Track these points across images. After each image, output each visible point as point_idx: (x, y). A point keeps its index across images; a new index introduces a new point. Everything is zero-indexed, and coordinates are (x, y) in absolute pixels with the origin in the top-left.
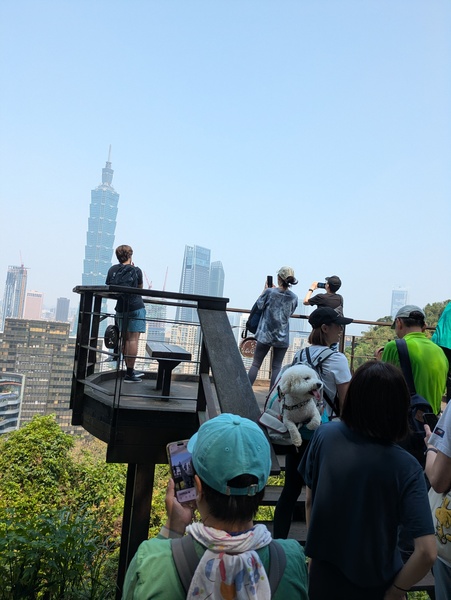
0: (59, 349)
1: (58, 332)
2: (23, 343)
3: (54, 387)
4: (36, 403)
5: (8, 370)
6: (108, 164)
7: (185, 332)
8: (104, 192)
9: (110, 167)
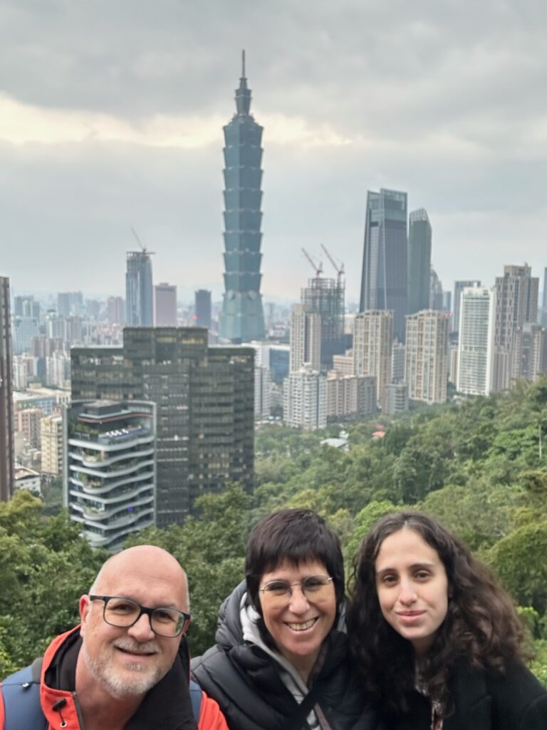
0: (197, 364)
1: (193, 341)
2: (149, 359)
3: (197, 415)
4: (176, 438)
5: (135, 397)
6: (243, 81)
7: (375, 323)
8: (242, 126)
9: (246, 86)
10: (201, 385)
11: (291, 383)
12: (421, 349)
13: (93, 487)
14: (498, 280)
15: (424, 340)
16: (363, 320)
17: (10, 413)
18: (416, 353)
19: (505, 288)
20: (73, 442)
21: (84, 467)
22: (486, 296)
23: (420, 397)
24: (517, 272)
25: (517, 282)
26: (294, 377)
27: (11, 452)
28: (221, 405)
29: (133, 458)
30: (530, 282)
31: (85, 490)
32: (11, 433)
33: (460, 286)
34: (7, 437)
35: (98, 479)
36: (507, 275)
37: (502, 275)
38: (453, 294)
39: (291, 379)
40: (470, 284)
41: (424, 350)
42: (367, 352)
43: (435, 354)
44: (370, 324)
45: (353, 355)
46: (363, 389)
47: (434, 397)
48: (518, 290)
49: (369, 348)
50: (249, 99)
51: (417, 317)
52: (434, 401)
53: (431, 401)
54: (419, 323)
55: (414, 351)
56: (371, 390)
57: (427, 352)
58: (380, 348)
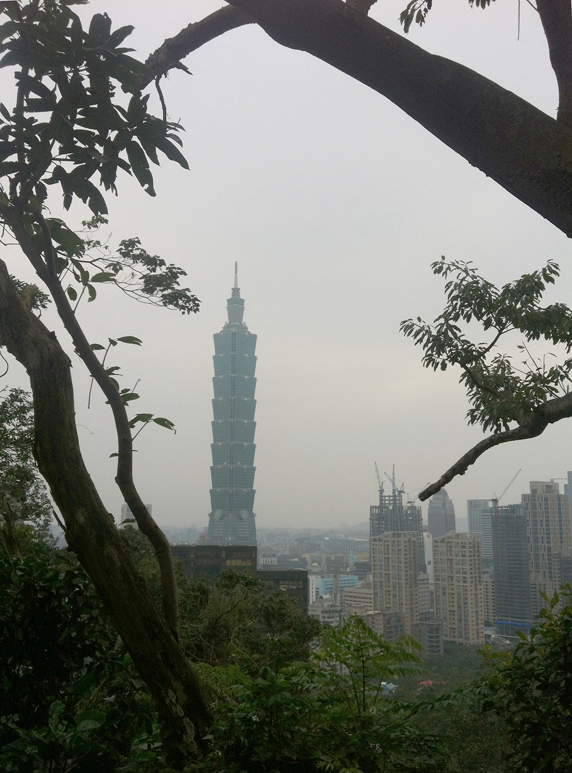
6: (236, 291)
7: (396, 547)
8: (234, 335)
9: (239, 295)
12: (452, 578)
14: (524, 496)
15: (454, 566)
16: (381, 543)
18: (446, 583)
19: (534, 506)
23: (454, 637)
24: (545, 489)
25: (546, 499)
30: (559, 500)
36: (534, 491)
37: (528, 491)
41: (455, 579)
42: (389, 582)
43: (468, 584)
44: (390, 547)
45: (373, 586)
46: (390, 627)
47: (471, 637)
48: (548, 508)
49: (391, 577)
50: (243, 309)
51: (443, 539)
52: (471, 642)
53: (468, 642)
54: (448, 547)
55: (444, 580)
56: (399, 629)
57: (459, 581)
58: (403, 577)
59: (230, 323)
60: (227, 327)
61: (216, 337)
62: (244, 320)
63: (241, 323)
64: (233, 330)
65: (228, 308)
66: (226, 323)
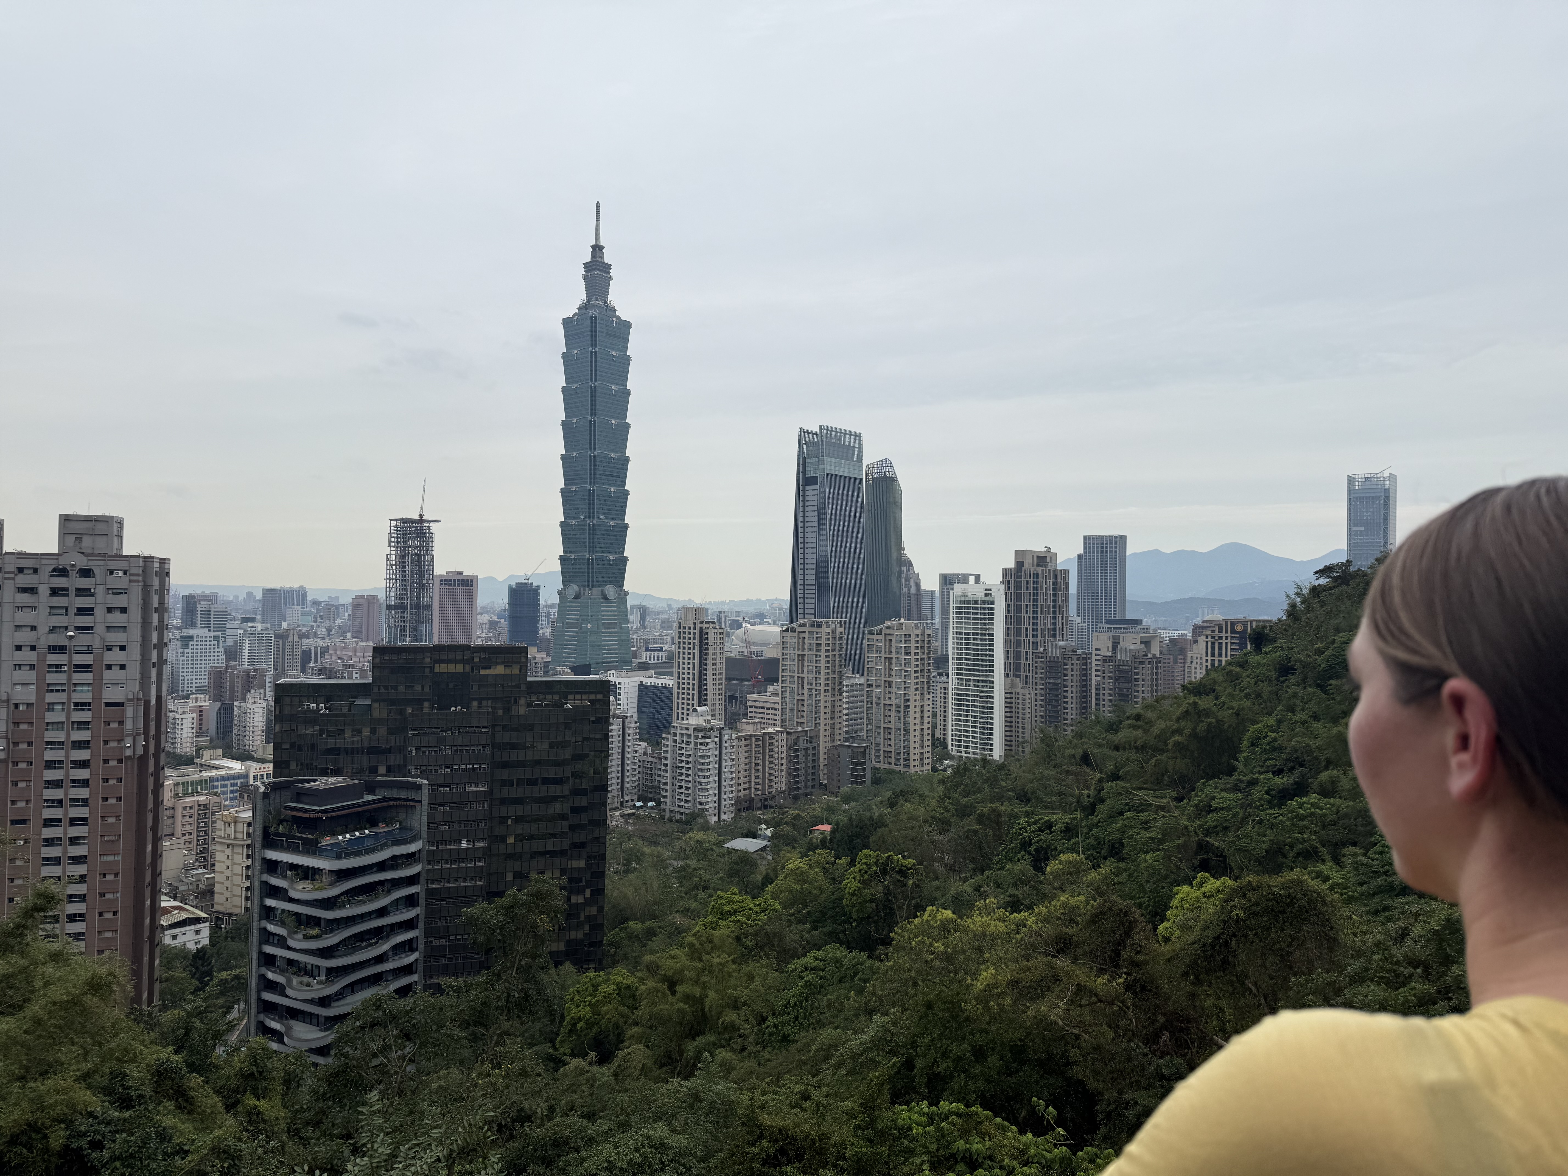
0: (507, 710)
1: (500, 670)
3: (503, 801)
4: (464, 844)
5: (390, 770)
6: (597, 249)
7: (815, 641)
8: (594, 320)
9: (602, 257)
10: (514, 747)
11: (675, 741)
12: (890, 683)
13: (306, 938)
14: (1006, 572)
15: (893, 667)
16: (796, 634)
17: (158, 802)
18: (881, 690)
19: (1018, 586)
20: (273, 855)
21: (291, 900)
22: (988, 599)
23: (889, 763)
24: (1035, 561)
25: (1036, 576)
26: (679, 731)
27: (156, 874)
28: (546, 781)
29: (382, 883)
30: (1055, 577)
31: (291, 943)
32: (156, 841)
33: (948, 581)
34: (149, 848)
35: (315, 921)
36: (1020, 564)
37: (1011, 564)
38: (937, 594)
39: (675, 735)
40: (965, 579)
41: (893, 685)
42: (803, 688)
43: (912, 692)
44: (806, 641)
45: (780, 693)
46: (797, 750)
47: (912, 763)
48: (1037, 589)
49: (806, 681)
50: (610, 278)
51: (881, 630)
52: (912, 770)
53: (907, 770)
54: (886, 641)
55: (878, 687)
56: (810, 752)
57: (898, 688)
58: (823, 682)
59: (588, 301)
60: (584, 308)
61: (566, 322)
62: (611, 297)
63: (606, 302)
64: (592, 312)
65: (585, 277)
66: (582, 300)
